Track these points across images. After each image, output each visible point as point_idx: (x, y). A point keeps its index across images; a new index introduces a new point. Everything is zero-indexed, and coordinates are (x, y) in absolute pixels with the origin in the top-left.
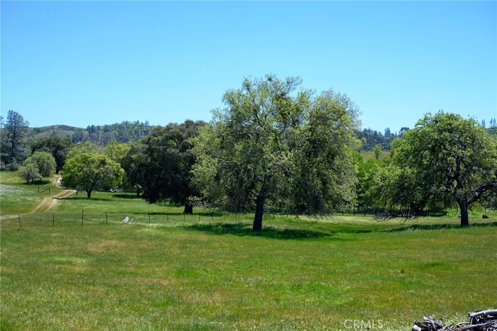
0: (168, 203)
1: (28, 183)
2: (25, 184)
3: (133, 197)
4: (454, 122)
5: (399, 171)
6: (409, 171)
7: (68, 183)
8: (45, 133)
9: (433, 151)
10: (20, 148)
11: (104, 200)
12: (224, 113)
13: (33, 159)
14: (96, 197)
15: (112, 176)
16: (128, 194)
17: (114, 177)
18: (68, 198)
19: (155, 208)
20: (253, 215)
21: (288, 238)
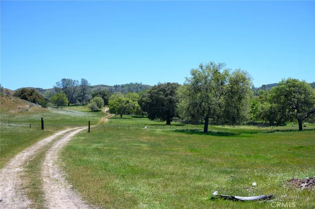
0: (159, 120)
1: (92, 111)
2: (90, 111)
3: (140, 117)
4: (296, 82)
5: (270, 105)
6: (274, 105)
7: (112, 111)
8: (95, 88)
9: (286, 96)
10: (86, 95)
11: (128, 119)
12: (190, 79)
13: (94, 100)
14: (124, 117)
15: (131, 108)
16: (138, 116)
17: (133, 108)
18: (112, 118)
19: (153, 122)
20: (203, 126)
21: (222, 136)
